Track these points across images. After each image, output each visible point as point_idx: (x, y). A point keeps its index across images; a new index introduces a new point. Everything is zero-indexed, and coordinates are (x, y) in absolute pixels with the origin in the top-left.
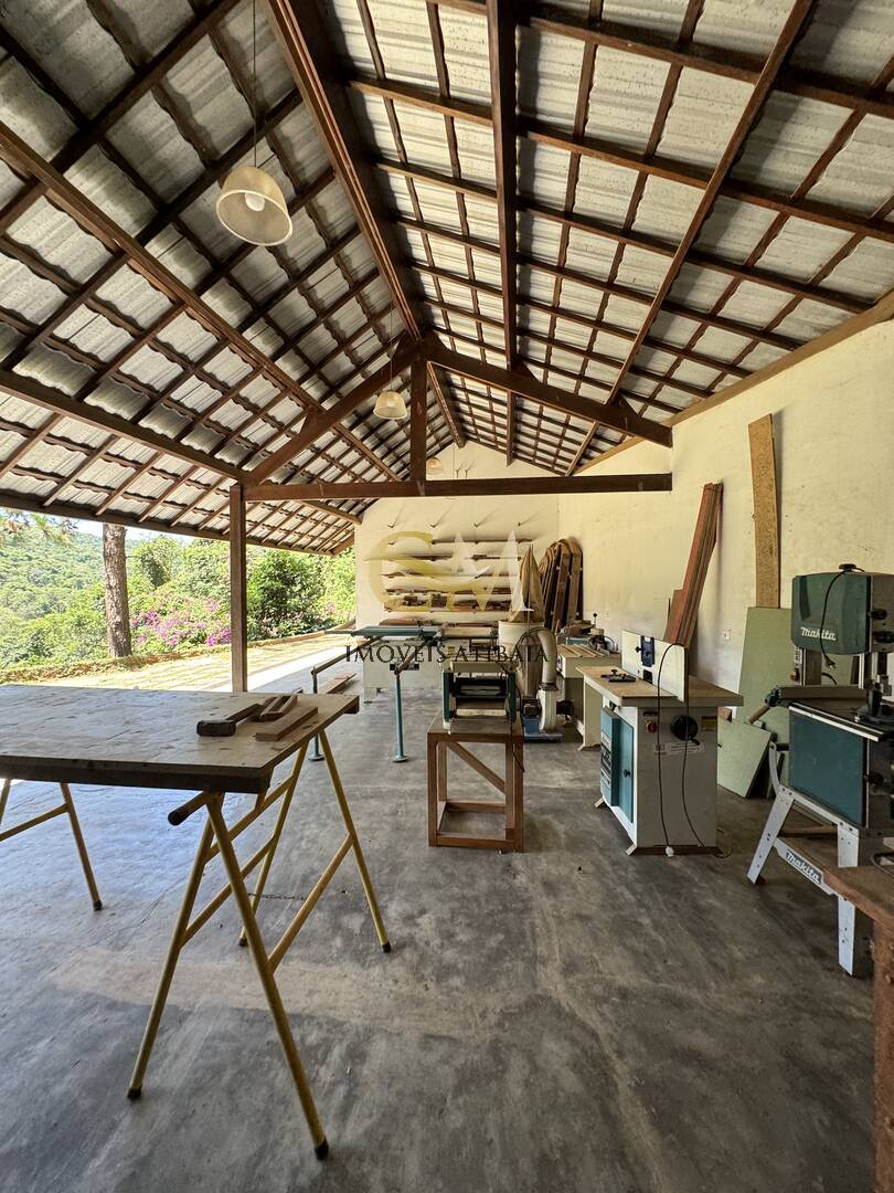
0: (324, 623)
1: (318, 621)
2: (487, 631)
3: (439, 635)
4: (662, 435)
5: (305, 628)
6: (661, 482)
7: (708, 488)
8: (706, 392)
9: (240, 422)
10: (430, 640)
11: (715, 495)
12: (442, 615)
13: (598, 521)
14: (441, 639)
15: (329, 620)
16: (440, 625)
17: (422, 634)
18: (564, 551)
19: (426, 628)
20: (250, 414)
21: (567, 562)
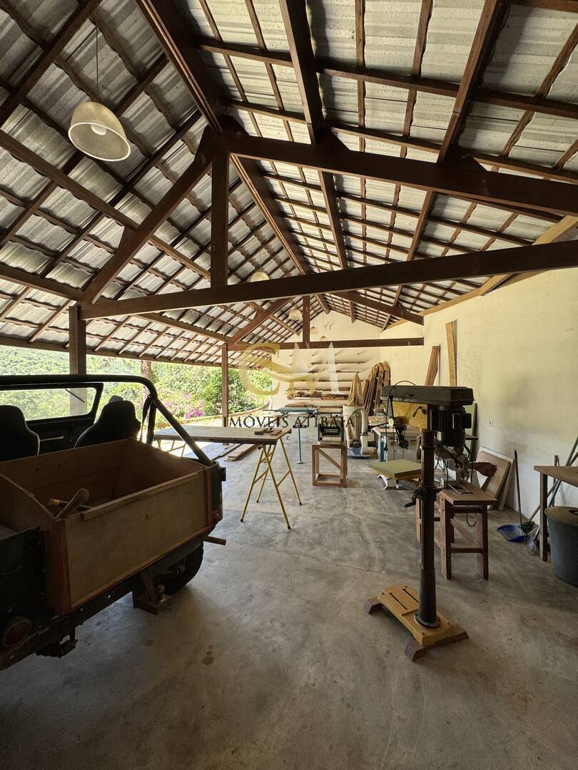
0: (250, 406)
1: (246, 405)
2: (339, 410)
3: (316, 412)
4: (419, 320)
5: (240, 409)
6: (418, 342)
7: (434, 348)
8: (436, 304)
9: (228, 319)
10: (311, 414)
11: (437, 350)
12: (318, 402)
13: (396, 355)
14: (317, 414)
15: (252, 404)
16: (316, 407)
17: (308, 411)
18: (381, 369)
19: (310, 409)
20: (233, 315)
21: (382, 375)
